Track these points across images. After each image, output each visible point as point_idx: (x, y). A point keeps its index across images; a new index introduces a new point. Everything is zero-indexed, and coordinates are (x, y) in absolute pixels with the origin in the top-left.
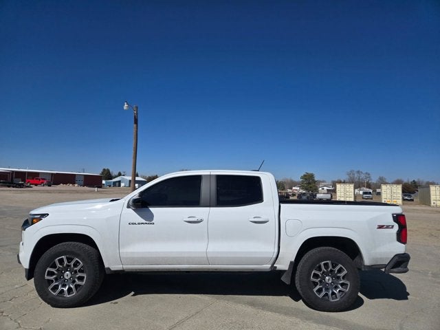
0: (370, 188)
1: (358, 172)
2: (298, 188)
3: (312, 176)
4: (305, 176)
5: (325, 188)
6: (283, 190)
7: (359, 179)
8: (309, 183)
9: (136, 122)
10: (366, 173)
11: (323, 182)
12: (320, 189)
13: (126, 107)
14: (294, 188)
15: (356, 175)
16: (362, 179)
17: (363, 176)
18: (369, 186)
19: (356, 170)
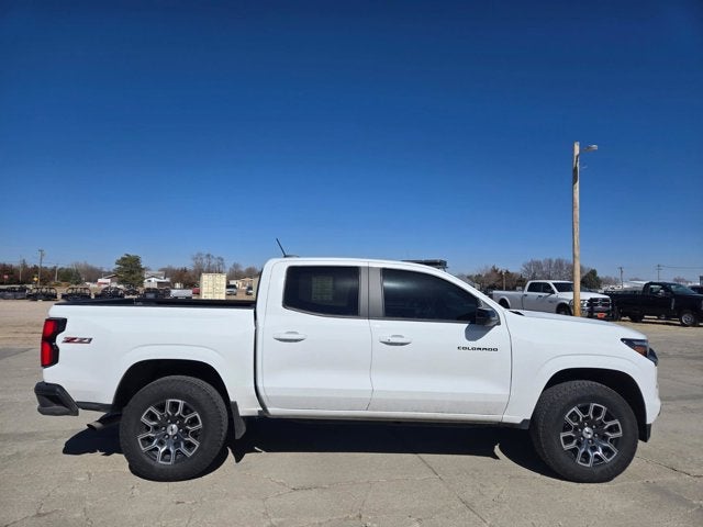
2: (109, 281)
3: (136, 260)
4: (123, 259)
5: (153, 280)
6: (77, 283)
7: (209, 266)
8: (132, 272)
10: (219, 258)
11: (151, 270)
12: (146, 281)
14: (100, 280)
16: (213, 267)
17: (213, 262)
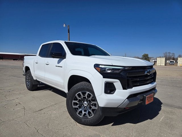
0: (174, 60)
1: (169, 53)
3: (147, 55)
4: (144, 55)
5: (153, 60)
7: (169, 56)
8: (146, 58)
9: (69, 32)
10: (173, 53)
11: (152, 58)
12: (151, 61)
13: (64, 26)
15: (168, 54)
16: (171, 56)
17: (171, 55)
18: (174, 59)
19: (168, 52)
